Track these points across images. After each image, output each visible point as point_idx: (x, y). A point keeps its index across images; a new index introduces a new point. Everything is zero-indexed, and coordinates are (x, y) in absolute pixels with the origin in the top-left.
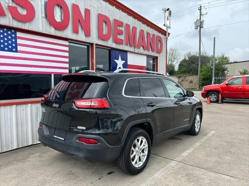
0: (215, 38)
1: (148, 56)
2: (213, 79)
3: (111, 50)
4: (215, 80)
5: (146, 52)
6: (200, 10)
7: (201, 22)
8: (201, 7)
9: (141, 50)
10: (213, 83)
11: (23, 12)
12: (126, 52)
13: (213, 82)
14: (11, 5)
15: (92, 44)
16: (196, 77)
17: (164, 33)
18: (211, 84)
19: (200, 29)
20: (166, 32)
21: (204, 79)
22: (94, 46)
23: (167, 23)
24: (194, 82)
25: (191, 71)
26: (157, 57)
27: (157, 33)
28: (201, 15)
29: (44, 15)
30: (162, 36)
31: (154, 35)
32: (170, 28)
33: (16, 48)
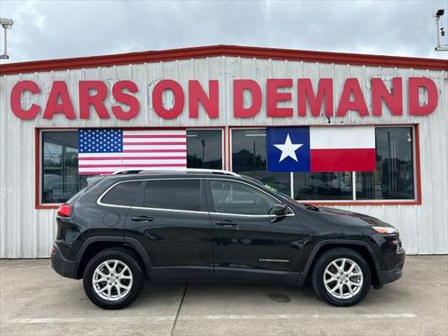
1: (381, 126)
3: (266, 129)
5: (369, 119)
9: (352, 118)
11: (126, 109)
12: (307, 127)
14: (115, 105)
17: (441, 65)
26: (416, 126)
29: (151, 106)
33: (121, 147)
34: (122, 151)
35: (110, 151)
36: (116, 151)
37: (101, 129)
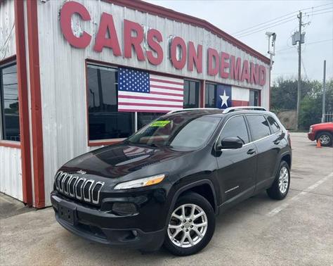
0: (325, 61)
1: (251, 90)
2: (323, 116)
3: (217, 85)
4: (326, 116)
5: (249, 86)
6: (300, 18)
7: (301, 35)
8: (301, 14)
9: (245, 84)
10: (322, 121)
11: (155, 56)
12: (230, 86)
13: (323, 119)
14: (148, 50)
15: (202, 81)
16: (294, 112)
17: (268, 61)
18: (320, 122)
19: (300, 45)
20: (269, 60)
21: (307, 116)
22: (204, 82)
23: (272, 49)
24: (291, 119)
25: (283, 103)
26: (260, 91)
27: (260, 63)
28: (301, 25)
30: (266, 65)
31: (257, 65)
32: (274, 55)
33: (149, 89)
34: (149, 93)
35: (142, 92)
36: (145, 92)
37: (136, 70)
